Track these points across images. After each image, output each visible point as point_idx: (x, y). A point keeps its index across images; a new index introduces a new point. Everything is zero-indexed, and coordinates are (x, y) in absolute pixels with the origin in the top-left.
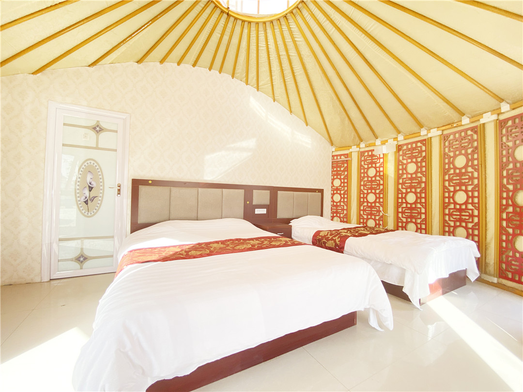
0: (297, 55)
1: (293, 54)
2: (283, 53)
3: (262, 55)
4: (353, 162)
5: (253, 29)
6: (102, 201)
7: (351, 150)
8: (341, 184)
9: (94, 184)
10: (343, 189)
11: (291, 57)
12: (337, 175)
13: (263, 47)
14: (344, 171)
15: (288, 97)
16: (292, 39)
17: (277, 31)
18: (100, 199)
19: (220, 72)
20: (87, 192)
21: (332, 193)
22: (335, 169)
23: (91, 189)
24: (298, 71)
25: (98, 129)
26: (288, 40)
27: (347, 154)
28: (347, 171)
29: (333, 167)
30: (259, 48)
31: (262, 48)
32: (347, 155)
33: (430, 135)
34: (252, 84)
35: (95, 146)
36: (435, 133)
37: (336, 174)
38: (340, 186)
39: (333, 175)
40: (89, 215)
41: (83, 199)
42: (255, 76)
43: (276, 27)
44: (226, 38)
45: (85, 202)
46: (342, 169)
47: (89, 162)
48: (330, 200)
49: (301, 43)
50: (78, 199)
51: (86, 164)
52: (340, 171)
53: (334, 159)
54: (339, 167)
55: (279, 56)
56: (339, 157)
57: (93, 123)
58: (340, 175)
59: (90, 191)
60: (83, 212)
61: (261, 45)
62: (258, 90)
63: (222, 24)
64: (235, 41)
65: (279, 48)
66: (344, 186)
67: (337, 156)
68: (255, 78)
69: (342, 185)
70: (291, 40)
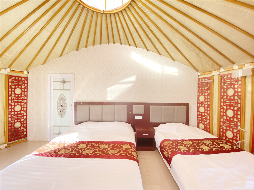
4: (215, 83)
5: (121, 15)
6: (66, 111)
7: (213, 74)
8: (205, 100)
9: (63, 105)
10: (206, 103)
11: (147, 23)
12: (202, 92)
15: (155, 47)
16: (142, 12)
17: (133, 11)
18: (65, 110)
19: (114, 43)
20: (61, 107)
21: (198, 105)
23: (62, 106)
24: (154, 30)
25: (64, 82)
26: (141, 14)
27: (210, 77)
28: (210, 90)
29: (199, 87)
30: (128, 25)
34: (132, 45)
35: (63, 89)
39: (199, 93)
40: (62, 117)
41: (60, 111)
42: (132, 40)
43: (131, 9)
44: (109, 26)
45: (60, 112)
46: (206, 88)
47: (61, 96)
48: (196, 110)
50: (58, 110)
51: (60, 96)
52: (204, 89)
53: (200, 81)
54: (204, 87)
55: (140, 25)
56: (203, 80)
57: (62, 80)
58: (205, 93)
59: (62, 107)
60: (60, 115)
61: (128, 22)
62: (136, 47)
63: (104, 19)
64: (114, 25)
65: (138, 20)
66: (207, 101)
68: (133, 41)
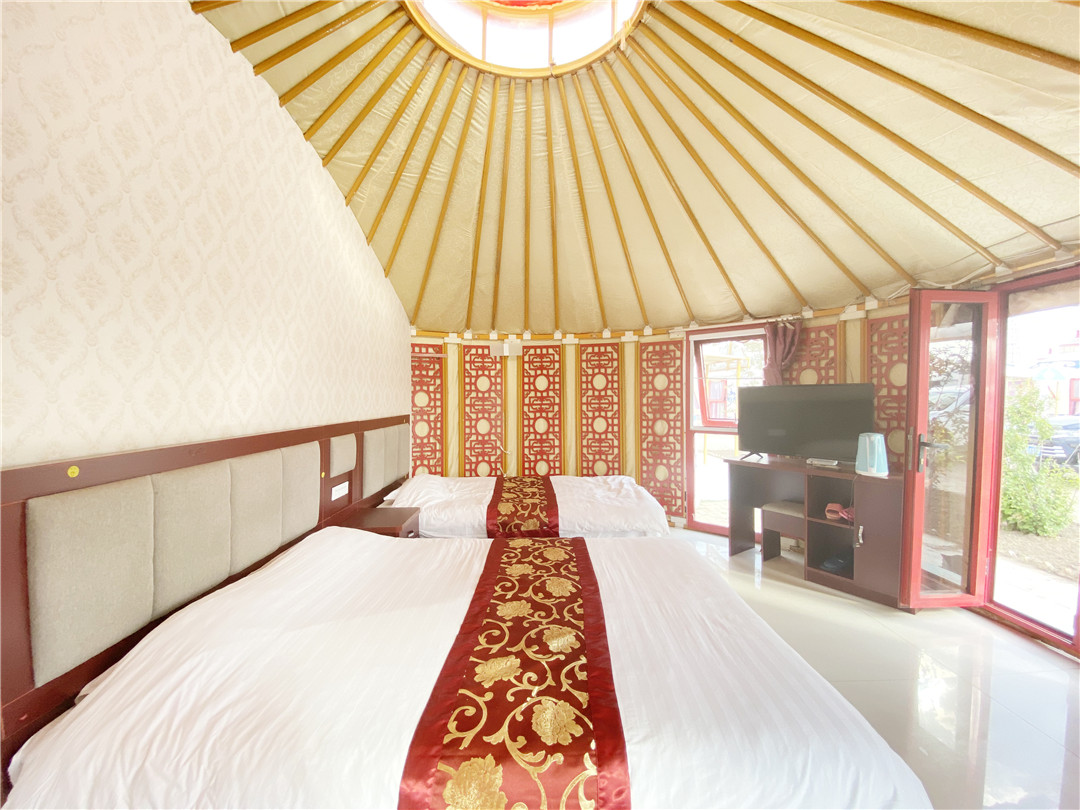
0: (455, 147)
1: (450, 142)
2: (432, 125)
3: (387, 100)
4: (450, 363)
7: (446, 340)
8: (430, 403)
10: (433, 411)
12: (422, 383)
13: (401, 87)
14: (434, 377)
15: (384, 210)
16: (466, 117)
17: (449, 84)
21: (413, 419)
22: (417, 372)
24: (438, 173)
26: (459, 112)
28: (441, 377)
29: (414, 368)
30: (392, 85)
31: (397, 88)
32: (439, 349)
33: (564, 341)
34: (319, 144)
36: (571, 340)
37: (419, 383)
38: (428, 406)
39: (414, 384)
42: (341, 132)
43: (452, 74)
46: (431, 373)
48: (411, 433)
49: (477, 133)
52: (427, 376)
53: (414, 352)
54: (426, 368)
55: (420, 127)
56: (424, 350)
58: (428, 385)
61: (400, 82)
62: (324, 163)
65: (431, 113)
66: (435, 407)
67: (420, 346)
69: (432, 404)
70: (463, 116)
